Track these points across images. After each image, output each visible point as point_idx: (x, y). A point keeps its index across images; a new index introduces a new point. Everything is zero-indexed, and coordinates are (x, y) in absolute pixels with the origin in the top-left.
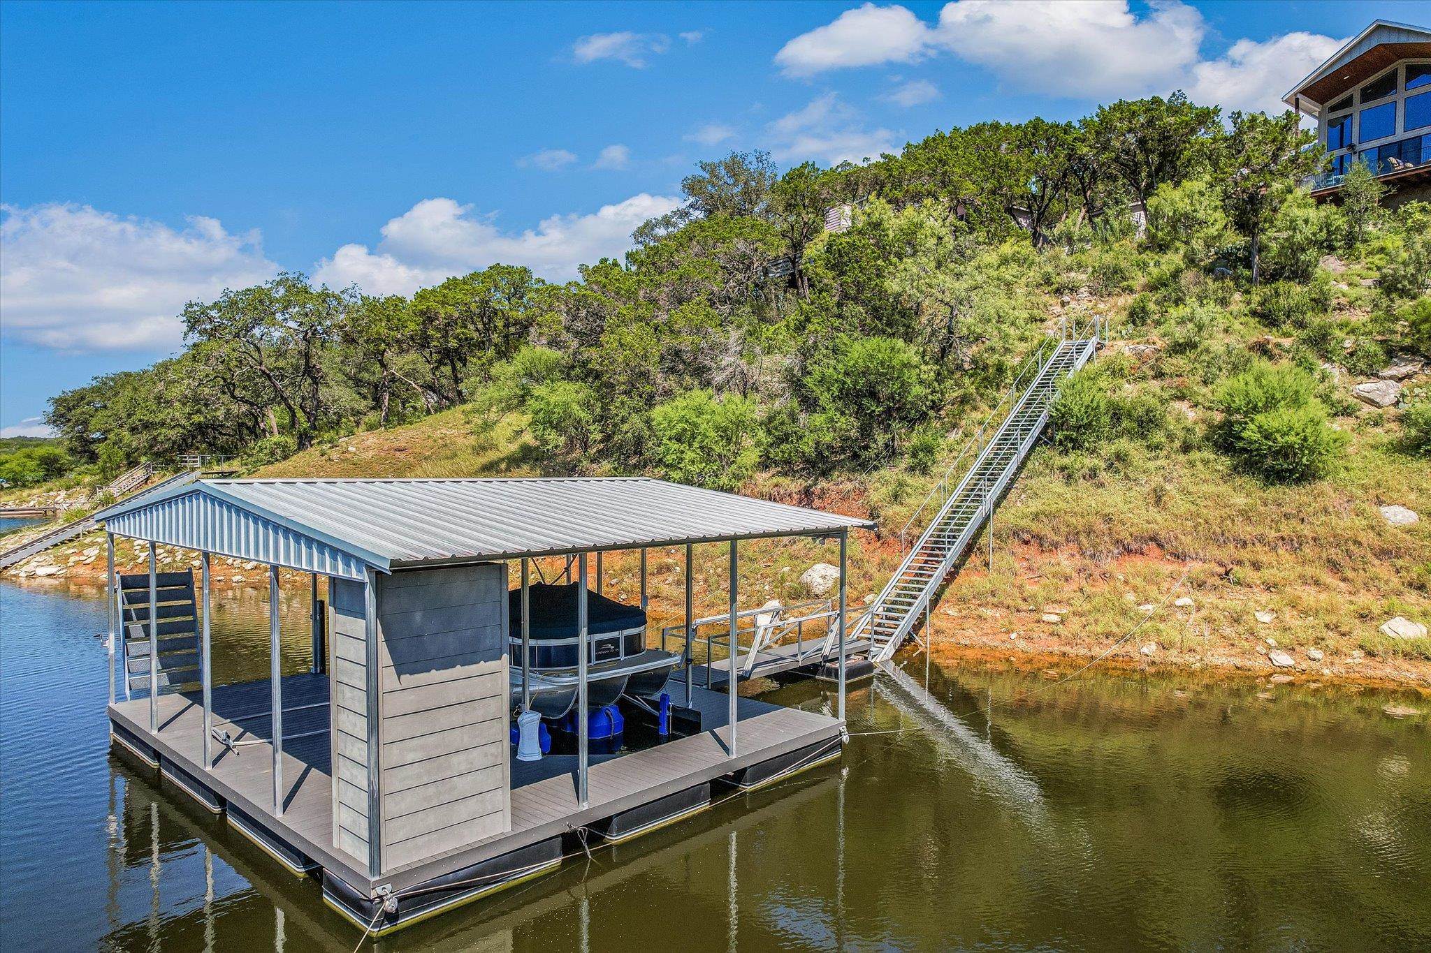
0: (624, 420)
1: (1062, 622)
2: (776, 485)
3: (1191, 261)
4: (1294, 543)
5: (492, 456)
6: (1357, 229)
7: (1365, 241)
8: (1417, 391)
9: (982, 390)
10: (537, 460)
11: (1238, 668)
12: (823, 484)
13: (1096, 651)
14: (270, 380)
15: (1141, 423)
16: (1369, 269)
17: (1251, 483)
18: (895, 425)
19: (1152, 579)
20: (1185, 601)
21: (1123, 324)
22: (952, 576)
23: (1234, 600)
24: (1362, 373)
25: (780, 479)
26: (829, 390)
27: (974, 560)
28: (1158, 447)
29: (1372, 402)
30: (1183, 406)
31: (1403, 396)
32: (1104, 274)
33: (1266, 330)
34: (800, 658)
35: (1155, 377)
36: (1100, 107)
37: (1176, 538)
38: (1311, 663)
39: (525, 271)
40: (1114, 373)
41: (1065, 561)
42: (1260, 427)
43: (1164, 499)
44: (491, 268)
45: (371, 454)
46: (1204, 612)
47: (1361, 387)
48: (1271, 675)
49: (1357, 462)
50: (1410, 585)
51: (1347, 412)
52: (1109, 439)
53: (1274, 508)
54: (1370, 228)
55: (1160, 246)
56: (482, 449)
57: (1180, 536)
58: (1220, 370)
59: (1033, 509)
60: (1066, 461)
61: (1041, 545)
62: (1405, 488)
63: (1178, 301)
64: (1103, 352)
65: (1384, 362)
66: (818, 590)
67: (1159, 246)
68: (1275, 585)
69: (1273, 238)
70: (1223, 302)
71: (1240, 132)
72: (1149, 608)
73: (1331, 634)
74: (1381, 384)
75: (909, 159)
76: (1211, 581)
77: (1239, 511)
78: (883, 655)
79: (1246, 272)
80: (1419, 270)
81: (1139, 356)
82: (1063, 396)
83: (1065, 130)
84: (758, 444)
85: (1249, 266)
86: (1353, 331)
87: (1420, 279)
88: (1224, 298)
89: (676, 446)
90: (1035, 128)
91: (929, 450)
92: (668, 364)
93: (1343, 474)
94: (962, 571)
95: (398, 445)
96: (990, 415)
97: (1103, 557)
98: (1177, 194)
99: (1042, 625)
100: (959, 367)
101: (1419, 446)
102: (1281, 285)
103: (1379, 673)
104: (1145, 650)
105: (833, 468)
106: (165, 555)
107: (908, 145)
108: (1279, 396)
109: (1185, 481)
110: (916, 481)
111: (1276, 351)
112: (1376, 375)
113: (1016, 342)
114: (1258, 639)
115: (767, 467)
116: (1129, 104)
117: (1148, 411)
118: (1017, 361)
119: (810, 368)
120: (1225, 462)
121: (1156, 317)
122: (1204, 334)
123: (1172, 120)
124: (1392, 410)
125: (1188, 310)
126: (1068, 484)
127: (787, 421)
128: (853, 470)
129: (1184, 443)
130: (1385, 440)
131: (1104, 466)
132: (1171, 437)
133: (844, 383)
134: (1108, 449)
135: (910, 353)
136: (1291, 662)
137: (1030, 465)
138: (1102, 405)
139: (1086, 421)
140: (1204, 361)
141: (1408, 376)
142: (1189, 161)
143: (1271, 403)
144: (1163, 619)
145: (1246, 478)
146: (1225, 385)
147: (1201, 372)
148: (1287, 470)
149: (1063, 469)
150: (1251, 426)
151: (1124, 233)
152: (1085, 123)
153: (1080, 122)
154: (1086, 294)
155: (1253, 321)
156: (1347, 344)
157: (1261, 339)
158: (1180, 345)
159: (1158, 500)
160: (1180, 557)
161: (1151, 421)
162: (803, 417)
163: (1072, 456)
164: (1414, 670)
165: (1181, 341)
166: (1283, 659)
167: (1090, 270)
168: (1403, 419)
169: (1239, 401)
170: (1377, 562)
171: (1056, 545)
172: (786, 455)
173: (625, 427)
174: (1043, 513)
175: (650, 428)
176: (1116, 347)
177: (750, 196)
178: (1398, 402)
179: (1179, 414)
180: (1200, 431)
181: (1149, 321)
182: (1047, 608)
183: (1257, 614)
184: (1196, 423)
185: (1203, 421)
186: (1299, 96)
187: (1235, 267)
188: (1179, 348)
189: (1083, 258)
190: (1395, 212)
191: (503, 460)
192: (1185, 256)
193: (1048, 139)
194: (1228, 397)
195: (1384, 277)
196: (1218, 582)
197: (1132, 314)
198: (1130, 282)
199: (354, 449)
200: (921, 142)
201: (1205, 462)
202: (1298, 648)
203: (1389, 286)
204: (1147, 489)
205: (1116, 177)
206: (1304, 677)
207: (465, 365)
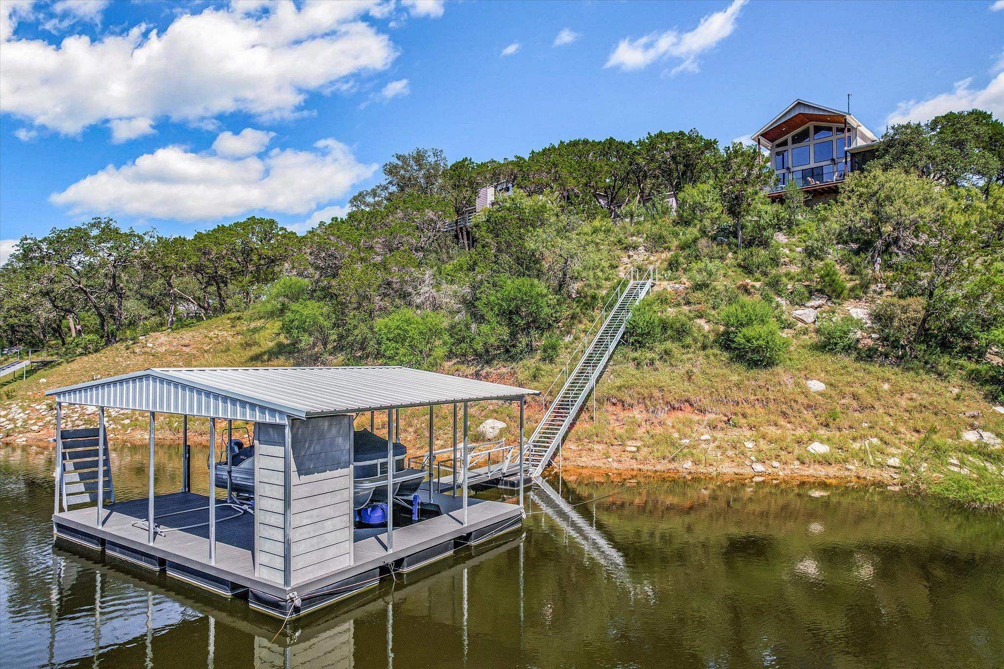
0: (355, 327)
1: (638, 451)
2: (457, 370)
3: (704, 232)
4: (765, 402)
5: (255, 350)
6: (793, 217)
7: (797, 225)
8: (824, 315)
9: (584, 311)
10: (290, 353)
11: (736, 474)
12: (487, 369)
13: (658, 467)
14: (86, 295)
15: (678, 332)
16: (800, 242)
17: (740, 367)
18: (532, 332)
19: (689, 423)
20: (706, 437)
21: (665, 270)
22: (572, 425)
23: (733, 434)
24: (797, 304)
25: (460, 366)
26: (492, 310)
27: (584, 416)
28: (688, 346)
29: (802, 321)
30: (701, 322)
31: (818, 317)
32: (653, 239)
33: (747, 276)
34: (489, 474)
35: (685, 304)
36: (649, 134)
37: (700, 400)
38: (774, 469)
39: (272, 222)
40: (662, 301)
41: (638, 414)
42: (744, 335)
43: (693, 377)
44: (248, 219)
45: (164, 349)
46: (717, 443)
47: (797, 312)
48: (753, 477)
49: (795, 356)
50: (822, 424)
51: (790, 326)
52: (660, 341)
53: (753, 383)
54: (800, 217)
55: (686, 222)
56: (247, 345)
57: (702, 399)
58: (722, 300)
59: (618, 384)
60: (636, 355)
61: (623, 406)
62: (819, 371)
63: (697, 258)
64: (656, 288)
65: (808, 298)
66: (490, 435)
67: (684, 221)
68: (754, 427)
69: (749, 220)
70: (722, 258)
71: (729, 158)
72: (686, 441)
73: (783, 452)
74: (807, 311)
75: (533, 161)
76: (720, 425)
77: (735, 384)
78: (536, 473)
79: (734, 240)
80: (824, 244)
81: (676, 291)
82: (634, 316)
83: (628, 146)
84: (445, 343)
85: (736, 237)
86: (792, 279)
87: (825, 249)
88: (723, 256)
89: (394, 345)
90: (610, 144)
91: (554, 348)
92: (382, 290)
93: (788, 362)
94: (578, 423)
95: (183, 342)
96: (590, 326)
97: (660, 412)
98: (695, 192)
99: (626, 453)
100: (570, 296)
101: (825, 347)
102: (754, 249)
103: (807, 473)
104: (685, 466)
105: (493, 359)
106: (8, 422)
107: (533, 152)
108: (753, 318)
109: (704, 366)
110: (546, 367)
111: (752, 290)
112: (804, 305)
113: (603, 282)
114: (746, 457)
115: (450, 358)
116: (666, 135)
117: (683, 325)
118: (604, 292)
119: (478, 295)
120: (725, 356)
121: (685, 266)
122: (713, 278)
123: (690, 146)
124: (812, 326)
125: (703, 264)
126: (637, 369)
127: (464, 328)
128: (506, 360)
129: (703, 344)
130: (809, 343)
131: (658, 358)
132: (695, 340)
133: (501, 306)
134: (659, 348)
135: (541, 287)
136: (763, 469)
137: (615, 357)
138: (656, 322)
139: (647, 331)
140: (713, 295)
141: (820, 306)
142: (701, 169)
143: (750, 322)
144: (694, 447)
145: (737, 365)
146: (725, 310)
147: (711, 302)
148: (758, 360)
149: (634, 359)
150: (739, 335)
151: (664, 213)
152: (640, 143)
153: (637, 142)
154: (643, 251)
155: (739, 270)
156: (789, 287)
157: (744, 283)
158: (699, 285)
159: (690, 378)
160: (702, 411)
161: (684, 331)
162: (474, 326)
163: (639, 352)
164: (823, 470)
165: (699, 283)
166: (759, 467)
167: (645, 235)
168: (818, 331)
169: (732, 320)
170: (805, 412)
171: (632, 406)
172: (464, 351)
173: (356, 332)
174: (624, 386)
175: (373, 332)
176: (662, 286)
177: (430, 178)
178: (815, 321)
179: (699, 327)
180: (712, 337)
181: (680, 269)
182: (629, 443)
183: (745, 443)
184: (709, 332)
185: (713, 331)
186: (760, 137)
187: (728, 237)
188: (698, 287)
189: (641, 228)
190: (812, 209)
191: (265, 353)
192: (700, 230)
193: (617, 151)
194: (727, 318)
195: (807, 247)
196: (724, 426)
197: (670, 264)
198: (669, 244)
199: (151, 345)
200: (541, 151)
201: (715, 355)
202: (767, 462)
203: (810, 253)
204: (683, 371)
205: (658, 177)
206: (770, 477)
207: (226, 285)
